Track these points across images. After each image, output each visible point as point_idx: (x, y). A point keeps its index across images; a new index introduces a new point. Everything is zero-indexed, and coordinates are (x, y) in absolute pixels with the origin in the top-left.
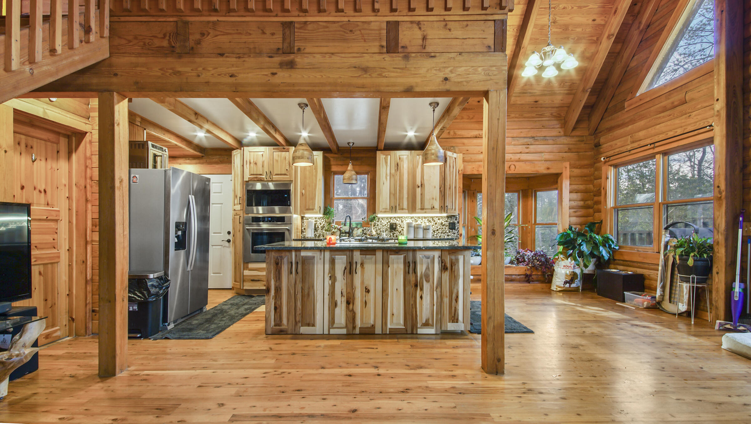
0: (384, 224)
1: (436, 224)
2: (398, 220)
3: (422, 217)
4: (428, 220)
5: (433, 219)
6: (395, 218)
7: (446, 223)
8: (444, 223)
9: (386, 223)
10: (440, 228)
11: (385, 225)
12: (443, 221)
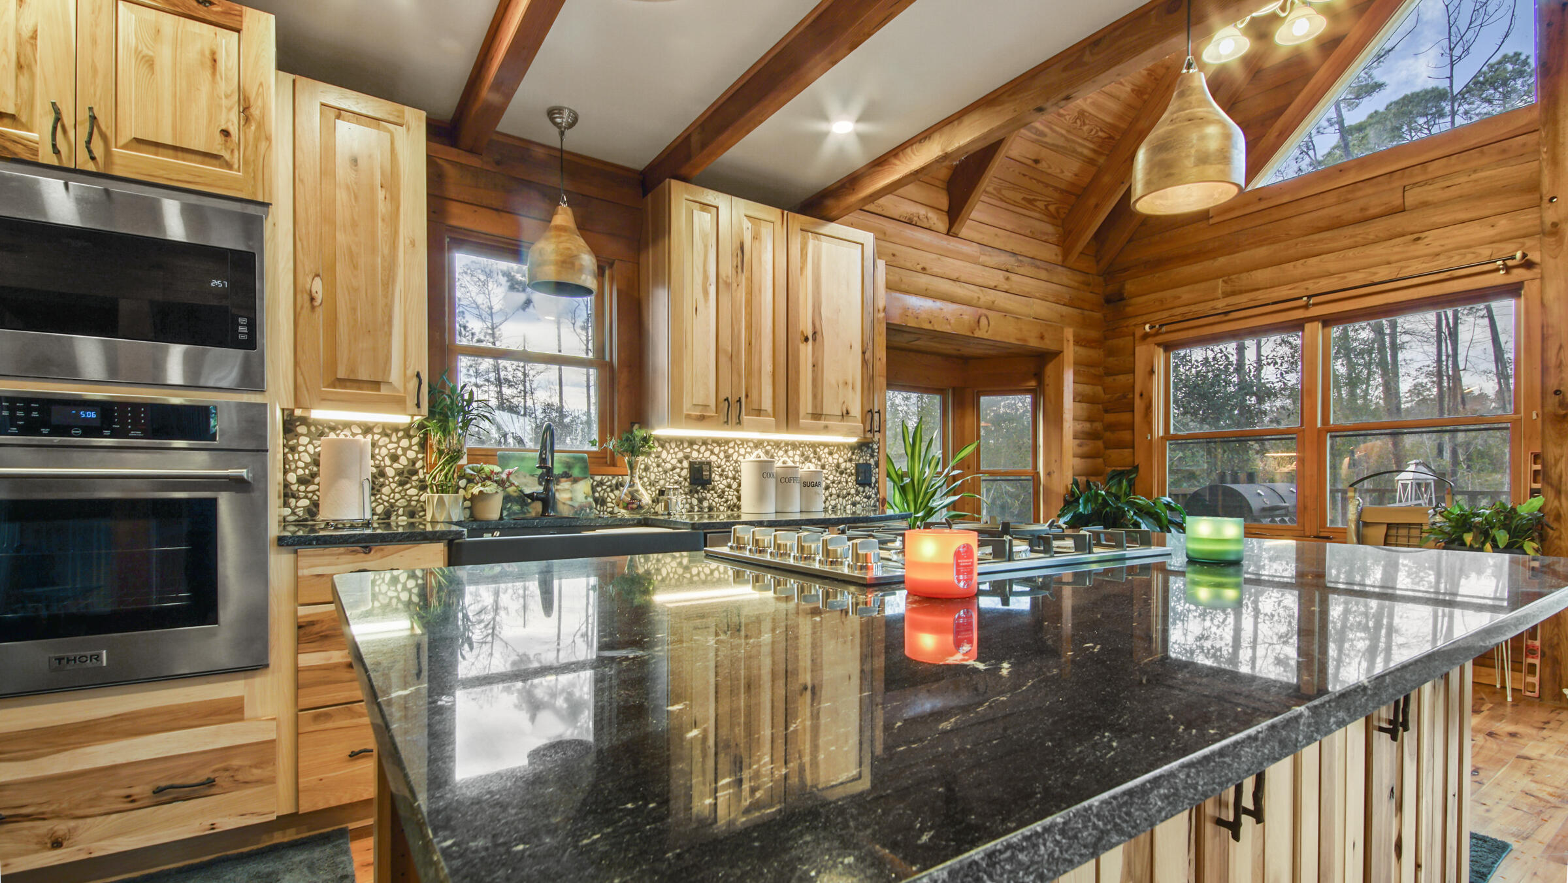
0: (669, 466)
1: (823, 467)
2: (716, 450)
3: (787, 444)
4: (803, 455)
5: (815, 452)
6: (705, 442)
7: (848, 465)
8: (843, 466)
9: (674, 462)
10: (833, 482)
11: (674, 468)
12: (841, 460)
